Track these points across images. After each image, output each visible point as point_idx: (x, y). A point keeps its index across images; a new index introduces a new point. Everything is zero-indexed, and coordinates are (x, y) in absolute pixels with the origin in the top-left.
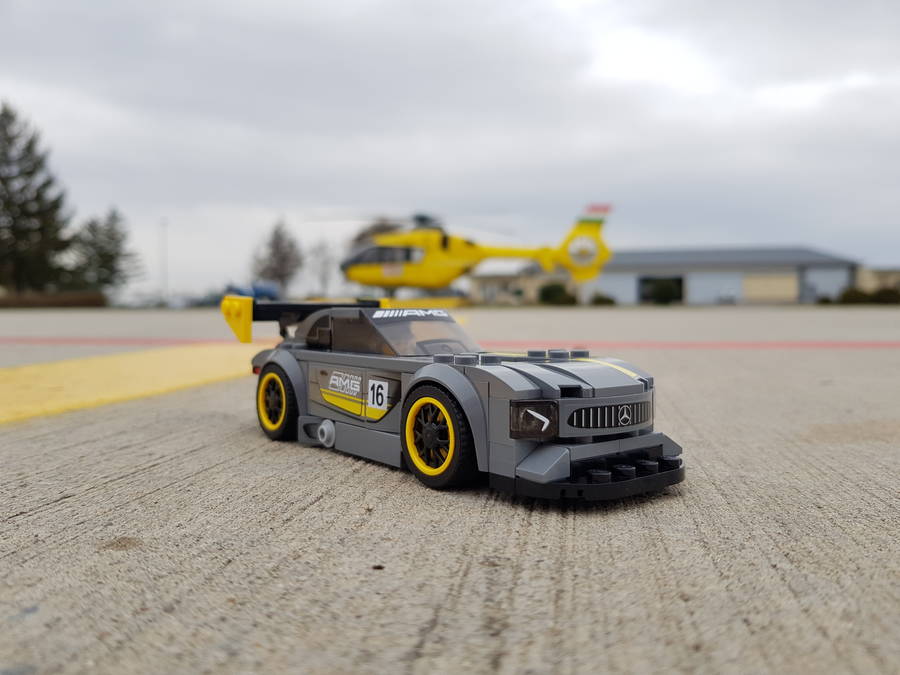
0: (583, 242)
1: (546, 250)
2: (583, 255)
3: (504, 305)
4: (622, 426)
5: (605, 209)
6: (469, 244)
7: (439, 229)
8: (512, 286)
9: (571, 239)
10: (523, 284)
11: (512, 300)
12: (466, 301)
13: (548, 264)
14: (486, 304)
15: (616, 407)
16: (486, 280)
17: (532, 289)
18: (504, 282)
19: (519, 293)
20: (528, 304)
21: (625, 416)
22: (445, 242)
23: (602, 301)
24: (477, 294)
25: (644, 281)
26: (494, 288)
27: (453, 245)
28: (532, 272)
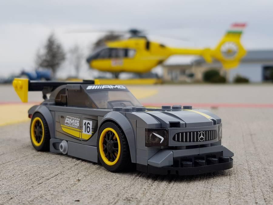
0: (230, 45)
1: (208, 50)
2: (229, 53)
3: (183, 83)
4: (200, 141)
5: (243, 25)
6: (162, 46)
7: (144, 37)
8: (188, 72)
9: (223, 43)
10: (194, 70)
11: (188, 80)
12: (161, 81)
13: (209, 59)
14: (172, 82)
15: (197, 132)
16: (172, 68)
17: (199, 73)
18: (182, 69)
19: (191, 76)
20: (197, 82)
21: (202, 136)
22: (148, 45)
23: (241, 81)
24: (168, 77)
25: (266, 68)
26: (177, 73)
27: (152, 47)
28: (199, 63)
